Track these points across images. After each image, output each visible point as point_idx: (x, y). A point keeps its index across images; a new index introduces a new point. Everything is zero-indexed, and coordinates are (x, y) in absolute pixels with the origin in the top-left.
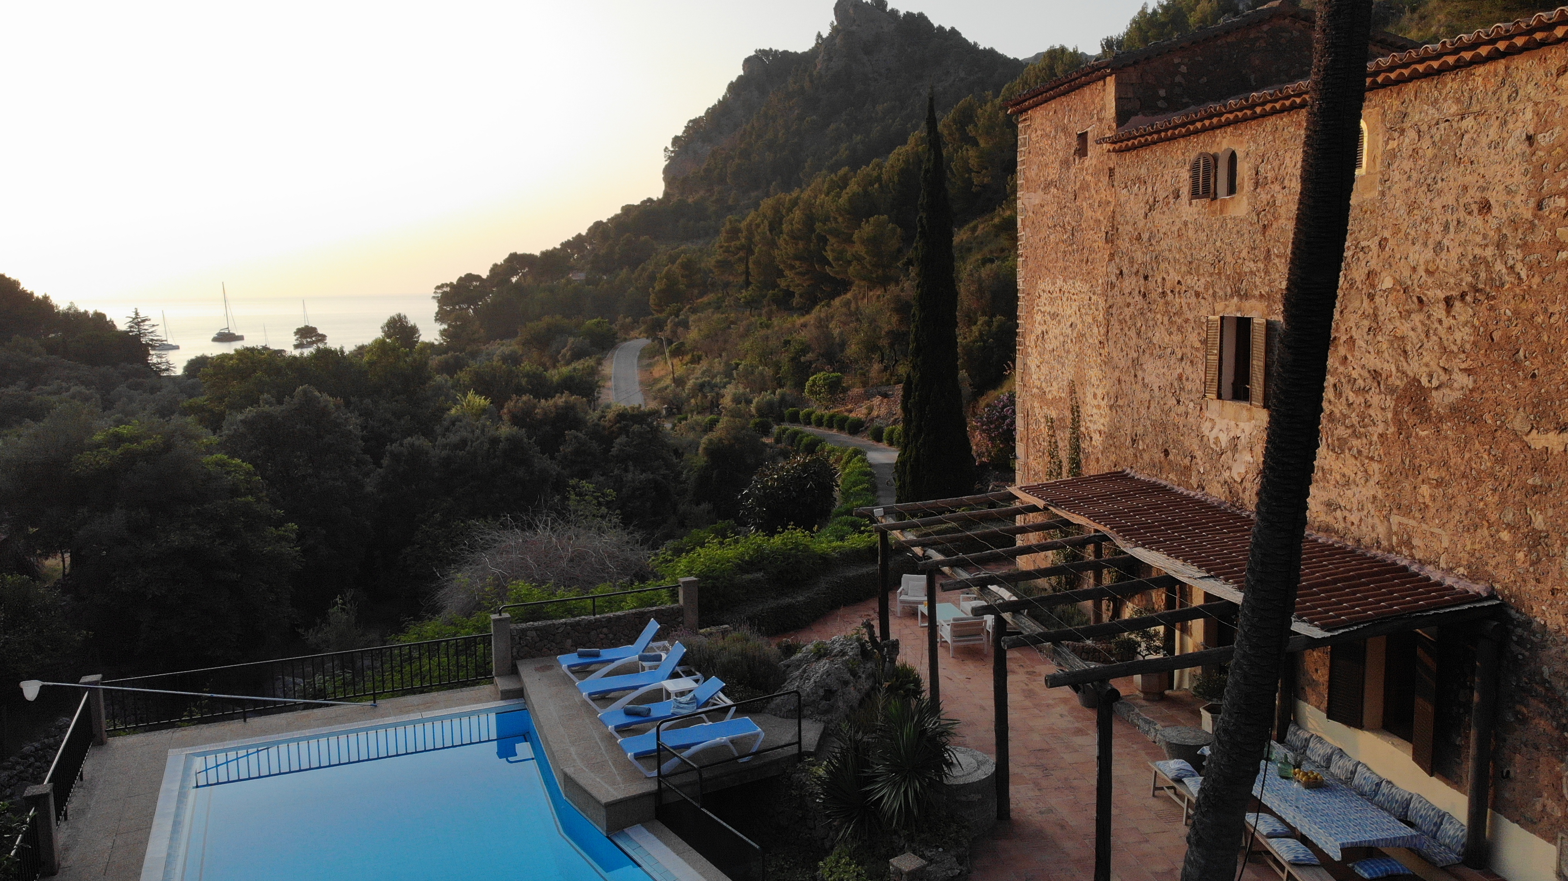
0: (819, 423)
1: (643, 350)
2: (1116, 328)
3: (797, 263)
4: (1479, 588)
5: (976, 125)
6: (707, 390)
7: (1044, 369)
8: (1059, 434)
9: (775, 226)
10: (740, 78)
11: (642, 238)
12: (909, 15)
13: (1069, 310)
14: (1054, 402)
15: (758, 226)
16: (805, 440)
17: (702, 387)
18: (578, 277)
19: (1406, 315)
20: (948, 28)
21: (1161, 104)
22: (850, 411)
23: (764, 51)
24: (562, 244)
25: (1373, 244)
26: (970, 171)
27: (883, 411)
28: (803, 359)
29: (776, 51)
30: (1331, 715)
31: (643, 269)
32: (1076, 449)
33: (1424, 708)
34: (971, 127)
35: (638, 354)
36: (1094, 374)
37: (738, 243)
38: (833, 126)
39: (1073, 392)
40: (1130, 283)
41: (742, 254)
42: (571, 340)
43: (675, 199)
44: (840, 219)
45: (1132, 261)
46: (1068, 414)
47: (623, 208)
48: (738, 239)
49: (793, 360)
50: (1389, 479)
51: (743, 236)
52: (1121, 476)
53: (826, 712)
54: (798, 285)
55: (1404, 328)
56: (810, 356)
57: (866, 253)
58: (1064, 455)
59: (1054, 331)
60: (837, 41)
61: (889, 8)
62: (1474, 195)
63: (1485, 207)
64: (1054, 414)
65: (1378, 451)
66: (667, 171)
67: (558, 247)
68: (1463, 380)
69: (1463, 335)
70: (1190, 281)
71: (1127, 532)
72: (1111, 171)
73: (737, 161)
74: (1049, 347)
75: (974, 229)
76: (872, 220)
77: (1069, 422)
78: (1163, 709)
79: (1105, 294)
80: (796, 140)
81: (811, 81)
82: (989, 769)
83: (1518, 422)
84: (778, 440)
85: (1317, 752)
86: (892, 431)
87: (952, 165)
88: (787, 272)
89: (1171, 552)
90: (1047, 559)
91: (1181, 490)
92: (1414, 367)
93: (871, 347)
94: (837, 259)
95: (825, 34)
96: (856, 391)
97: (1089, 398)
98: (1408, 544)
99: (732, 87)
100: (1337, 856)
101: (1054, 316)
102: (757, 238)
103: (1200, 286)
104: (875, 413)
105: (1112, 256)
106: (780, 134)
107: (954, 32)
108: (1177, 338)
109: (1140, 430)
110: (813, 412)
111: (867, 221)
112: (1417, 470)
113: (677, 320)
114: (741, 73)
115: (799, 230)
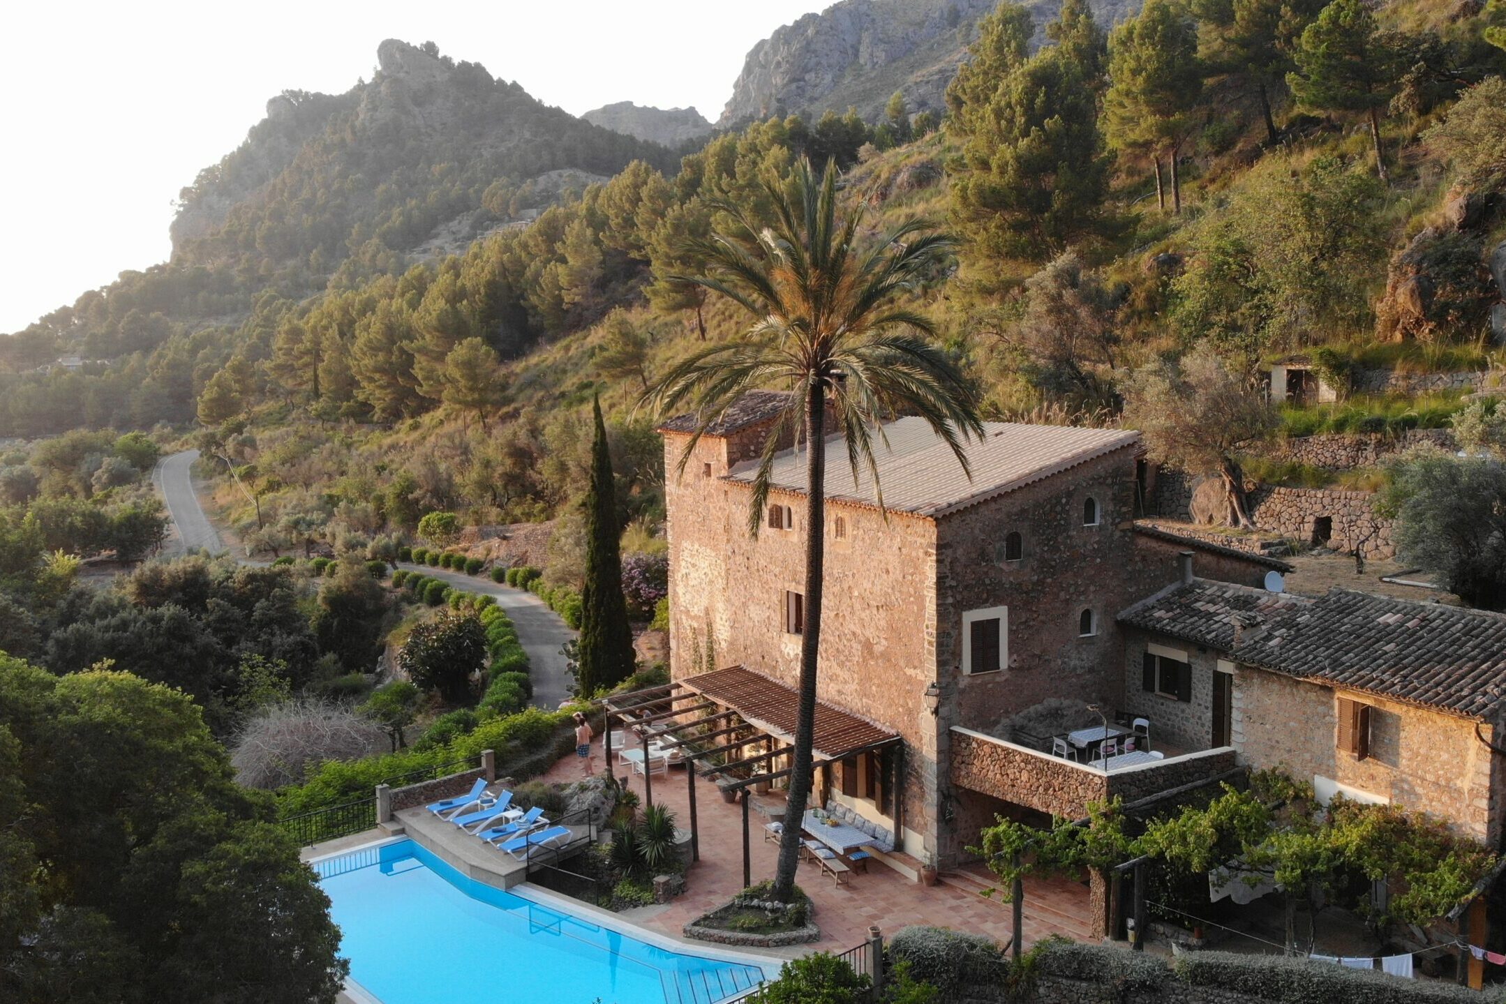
0: (435, 562)
1: (193, 467)
2: (732, 582)
3: (377, 376)
4: (893, 732)
5: (564, 243)
6: (303, 527)
7: (688, 596)
8: (700, 638)
9: (347, 329)
10: (264, 122)
11: (153, 315)
12: (464, 65)
13: (703, 564)
14: (695, 618)
15: (326, 328)
16: (429, 586)
17: (296, 524)
18: (73, 362)
19: (863, 610)
20: (509, 82)
21: (752, 454)
22: (466, 550)
23: (292, 92)
24: (42, 319)
25: (850, 574)
26: (561, 289)
27: (503, 553)
28: (410, 496)
29: (307, 93)
30: (844, 793)
31: (161, 356)
32: (711, 649)
33: (878, 786)
34: (559, 244)
35: (189, 473)
36: (720, 606)
37: (302, 347)
38: (382, 187)
39: (707, 614)
40: (739, 559)
41: (306, 359)
42: (106, 461)
43: (188, 268)
44: (428, 337)
45: (740, 547)
46: (705, 626)
47: (122, 275)
48: (301, 341)
49: (398, 496)
50: (861, 682)
51: (307, 337)
52: (738, 669)
53: (596, 820)
54: (379, 399)
55: (863, 615)
56: (418, 493)
57: (462, 376)
58: (704, 651)
59: (693, 575)
60: (383, 88)
61: (440, 55)
62: (883, 565)
63: (888, 572)
64: (695, 625)
65: (856, 669)
66: (175, 228)
67: (37, 322)
68: (884, 642)
69: (883, 623)
70: (772, 567)
71: (747, 709)
72: (726, 492)
73: (268, 223)
74: (691, 583)
75: (567, 348)
76: (465, 342)
77: (706, 631)
78: (767, 799)
79: (725, 560)
80: (339, 201)
81: (354, 133)
82: (689, 836)
83: (902, 663)
84: (398, 584)
85: (840, 811)
86: (515, 574)
87: (541, 280)
88: (364, 384)
89: (769, 720)
90: (696, 716)
91: (771, 679)
92: (868, 633)
93: (484, 486)
94: (427, 378)
95: (368, 80)
96: (470, 529)
97: (718, 620)
98: (869, 711)
99: (254, 132)
100: (841, 852)
101: (694, 565)
102: (325, 344)
103: (777, 570)
104: (494, 554)
105: (728, 541)
106: (319, 194)
107: (515, 87)
108: (766, 596)
109: (748, 643)
110: (426, 552)
111: (460, 344)
112: (871, 679)
113: (240, 438)
114: (266, 116)
115: (379, 341)
